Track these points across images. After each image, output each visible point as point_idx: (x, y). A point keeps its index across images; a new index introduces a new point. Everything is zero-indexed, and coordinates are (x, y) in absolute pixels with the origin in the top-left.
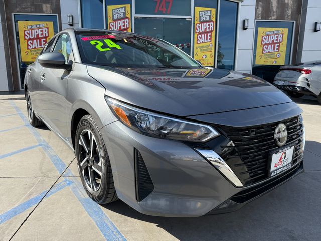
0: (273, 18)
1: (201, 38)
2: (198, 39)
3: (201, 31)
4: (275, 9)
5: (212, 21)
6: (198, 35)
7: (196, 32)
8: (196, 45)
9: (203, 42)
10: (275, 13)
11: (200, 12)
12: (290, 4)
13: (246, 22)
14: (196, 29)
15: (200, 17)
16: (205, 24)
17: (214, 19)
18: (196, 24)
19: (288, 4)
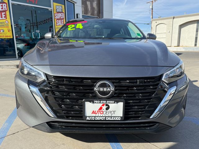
0: (89, 15)
1: (58, 22)
2: (57, 23)
3: (58, 18)
4: (90, 10)
5: (63, 13)
6: (56, 20)
7: (55, 19)
8: (56, 27)
9: (59, 25)
10: (90, 12)
11: (56, 6)
12: (96, 8)
13: (78, 15)
14: (55, 16)
15: (56, 9)
16: (60, 14)
17: (64, 12)
18: (55, 13)
19: (95, 8)
